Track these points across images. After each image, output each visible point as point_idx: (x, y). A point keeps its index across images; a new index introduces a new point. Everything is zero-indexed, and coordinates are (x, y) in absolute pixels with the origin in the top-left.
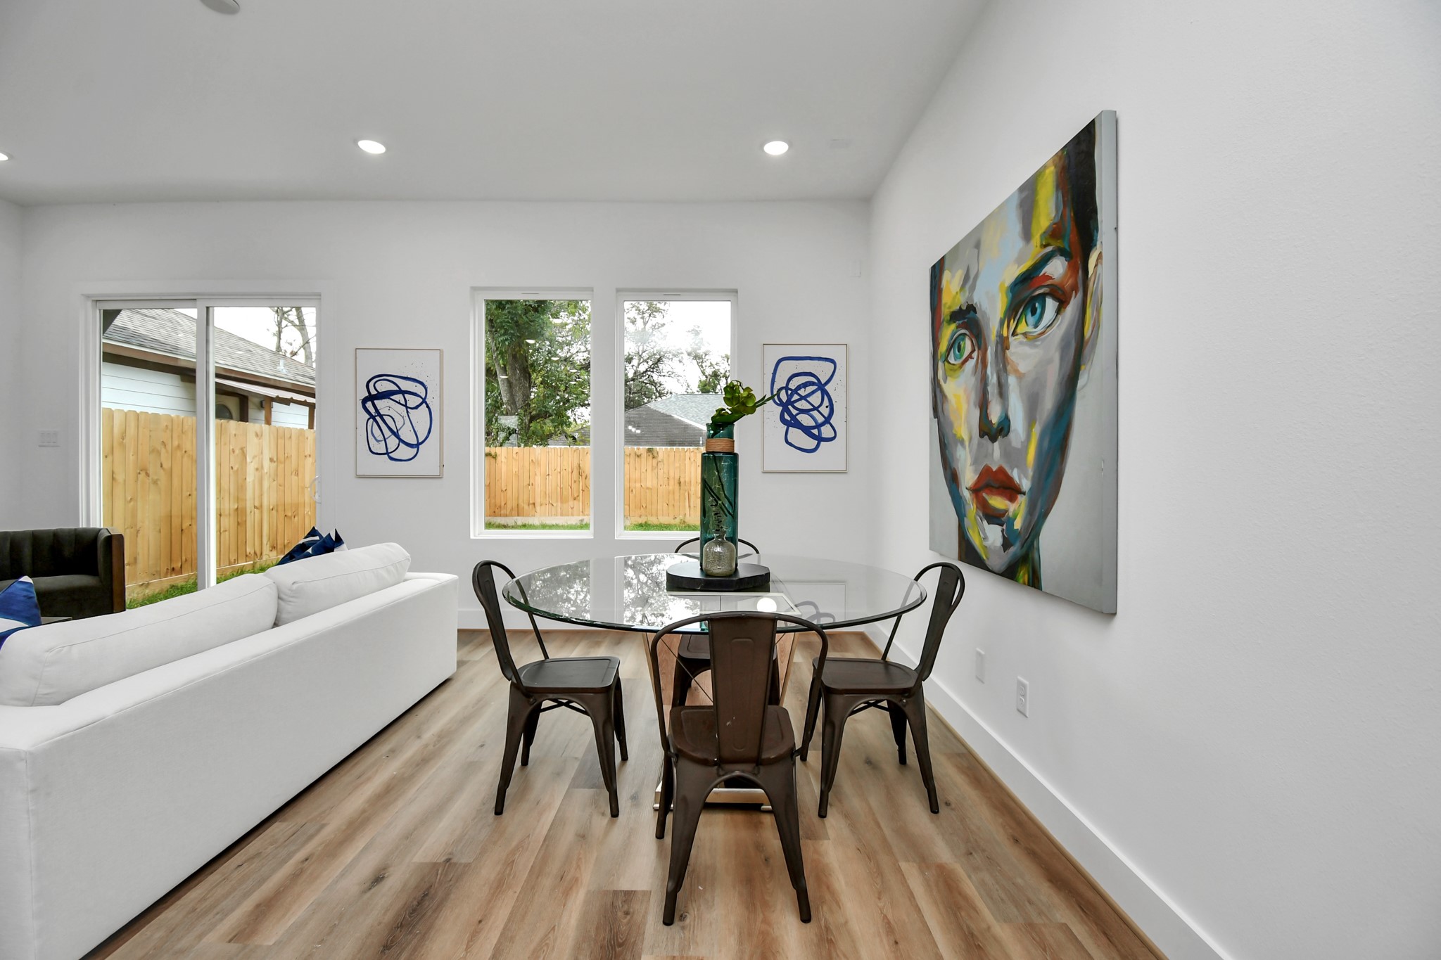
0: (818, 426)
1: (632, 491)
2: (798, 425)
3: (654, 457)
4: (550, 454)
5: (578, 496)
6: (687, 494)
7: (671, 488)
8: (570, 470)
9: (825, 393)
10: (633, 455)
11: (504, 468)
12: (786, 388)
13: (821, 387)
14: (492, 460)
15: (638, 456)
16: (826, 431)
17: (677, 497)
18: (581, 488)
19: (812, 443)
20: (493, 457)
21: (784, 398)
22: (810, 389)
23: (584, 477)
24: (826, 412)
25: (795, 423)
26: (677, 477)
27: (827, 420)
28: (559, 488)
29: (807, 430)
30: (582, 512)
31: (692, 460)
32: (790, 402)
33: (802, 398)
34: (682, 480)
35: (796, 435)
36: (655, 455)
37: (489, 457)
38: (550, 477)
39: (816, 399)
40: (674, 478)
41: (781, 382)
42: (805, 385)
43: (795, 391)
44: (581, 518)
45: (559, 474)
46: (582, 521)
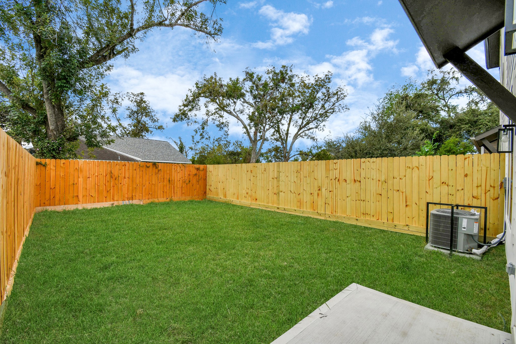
1: (144, 186)
3: (156, 168)
4: (90, 164)
5: (110, 190)
6: (173, 186)
7: (165, 183)
8: (105, 175)
10: (145, 167)
11: (53, 174)
14: (43, 168)
15: (148, 167)
17: (168, 188)
18: (112, 185)
20: (44, 166)
23: (114, 179)
26: (168, 178)
28: (97, 186)
30: (113, 199)
31: (175, 170)
34: (170, 180)
36: (157, 167)
37: (39, 166)
38: (90, 179)
40: (166, 178)
44: (112, 203)
45: (97, 177)
46: (113, 204)
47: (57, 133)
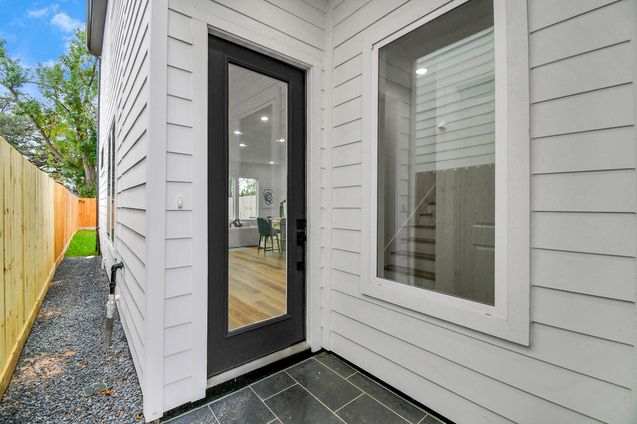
0: (270, 201)
2: (268, 201)
9: (271, 195)
11: (89, 207)
12: (266, 194)
13: (271, 194)
14: (83, 204)
16: (271, 202)
19: (269, 203)
20: (83, 202)
21: (265, 196)
22: (269, 195)
24: (271, 198)
25: (267, 200)
27: (272, 200)
29: (269, 201)
32: (266, 197)
33: (268, 196)
35: (267, 202)
37: (81, 202)
39: (270, 196)
41: (265, 194)
42: (269, 194)
43: (267, 195)
47: (91, 182)
